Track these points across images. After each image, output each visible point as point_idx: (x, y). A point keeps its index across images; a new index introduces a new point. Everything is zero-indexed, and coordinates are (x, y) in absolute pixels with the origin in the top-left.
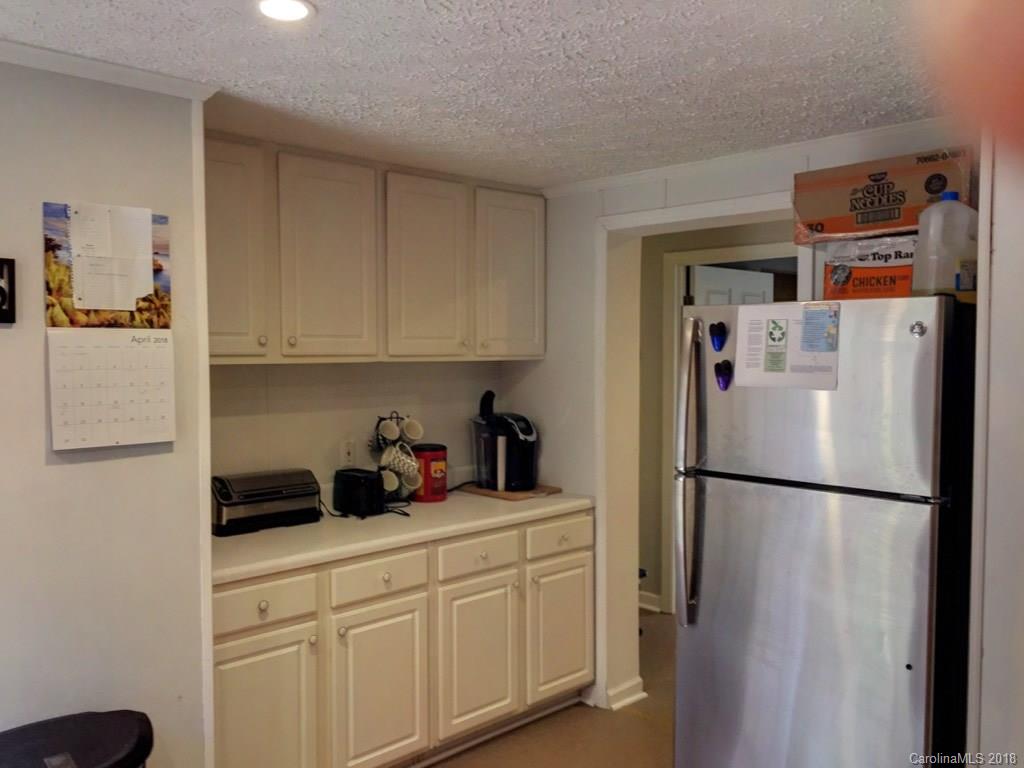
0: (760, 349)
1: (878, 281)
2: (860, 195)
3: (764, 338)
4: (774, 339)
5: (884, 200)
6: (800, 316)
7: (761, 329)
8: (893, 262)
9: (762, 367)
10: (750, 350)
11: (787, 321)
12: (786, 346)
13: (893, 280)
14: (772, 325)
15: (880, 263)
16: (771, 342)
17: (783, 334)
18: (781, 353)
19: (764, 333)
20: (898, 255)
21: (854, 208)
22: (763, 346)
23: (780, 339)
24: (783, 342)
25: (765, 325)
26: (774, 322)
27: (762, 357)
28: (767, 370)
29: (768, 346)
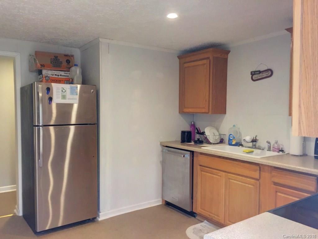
0: (59, 94)
1: (57, 81)
2: (52, 60)
3: (60, 92)
4: (63, 92)
5: (58, 62)
6: (69, 87)
7: (60, 89)
8: (60, 77)
9: (61, 98)
10: (57, 94)
11: (66, 88)
12: (66, 94)
13: (60, 81)
14: (62, 89)
15: (57, 77)
16: (62, 92)
17: (65, 91)
18: (65, 95)
19: (60, 90)
20: (61, 75)
21: (51, 63)
22: (60, 93)
23: (65, 92)
24: (65, 93)
25: (60, 88)
26: (63, 88)
27: (60, 96)
28: (62, 99)
29: (62, 93)
